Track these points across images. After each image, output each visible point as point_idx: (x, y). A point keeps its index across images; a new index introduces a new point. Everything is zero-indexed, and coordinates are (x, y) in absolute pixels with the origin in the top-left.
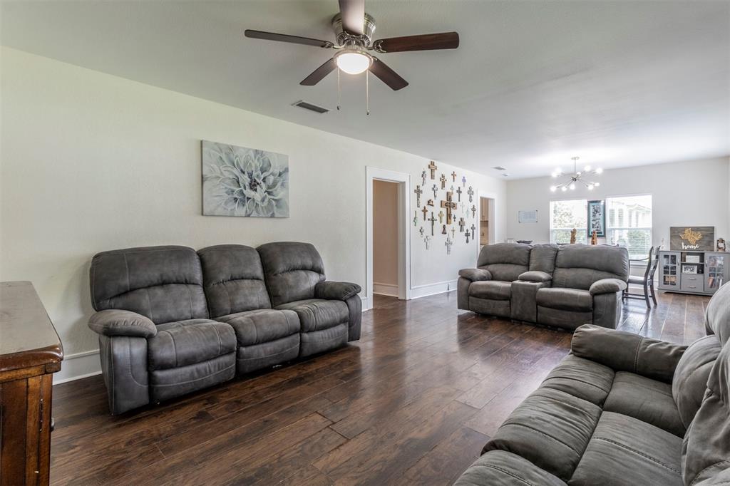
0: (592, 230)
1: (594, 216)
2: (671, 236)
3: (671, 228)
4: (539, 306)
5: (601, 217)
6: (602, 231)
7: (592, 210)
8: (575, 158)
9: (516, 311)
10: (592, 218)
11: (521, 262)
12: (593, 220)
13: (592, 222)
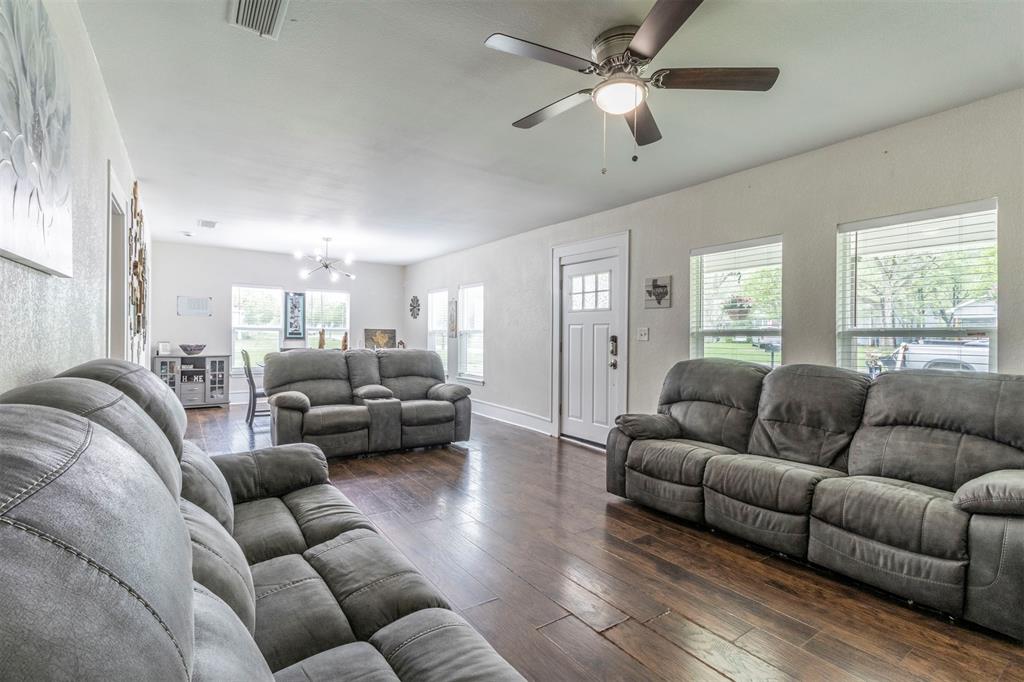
0: (290, 330)
1: (292, 312)
2: (366, 339)
3: (366, 330)
4: (404, 427)
5: (300, 314)
6: (301, 331)
7: (289, 305)
8: (327, 240)
9: (378, 439)
10: (289, 315)
11: (341, 376)
12: (292, 318)
13: (290, 320)
